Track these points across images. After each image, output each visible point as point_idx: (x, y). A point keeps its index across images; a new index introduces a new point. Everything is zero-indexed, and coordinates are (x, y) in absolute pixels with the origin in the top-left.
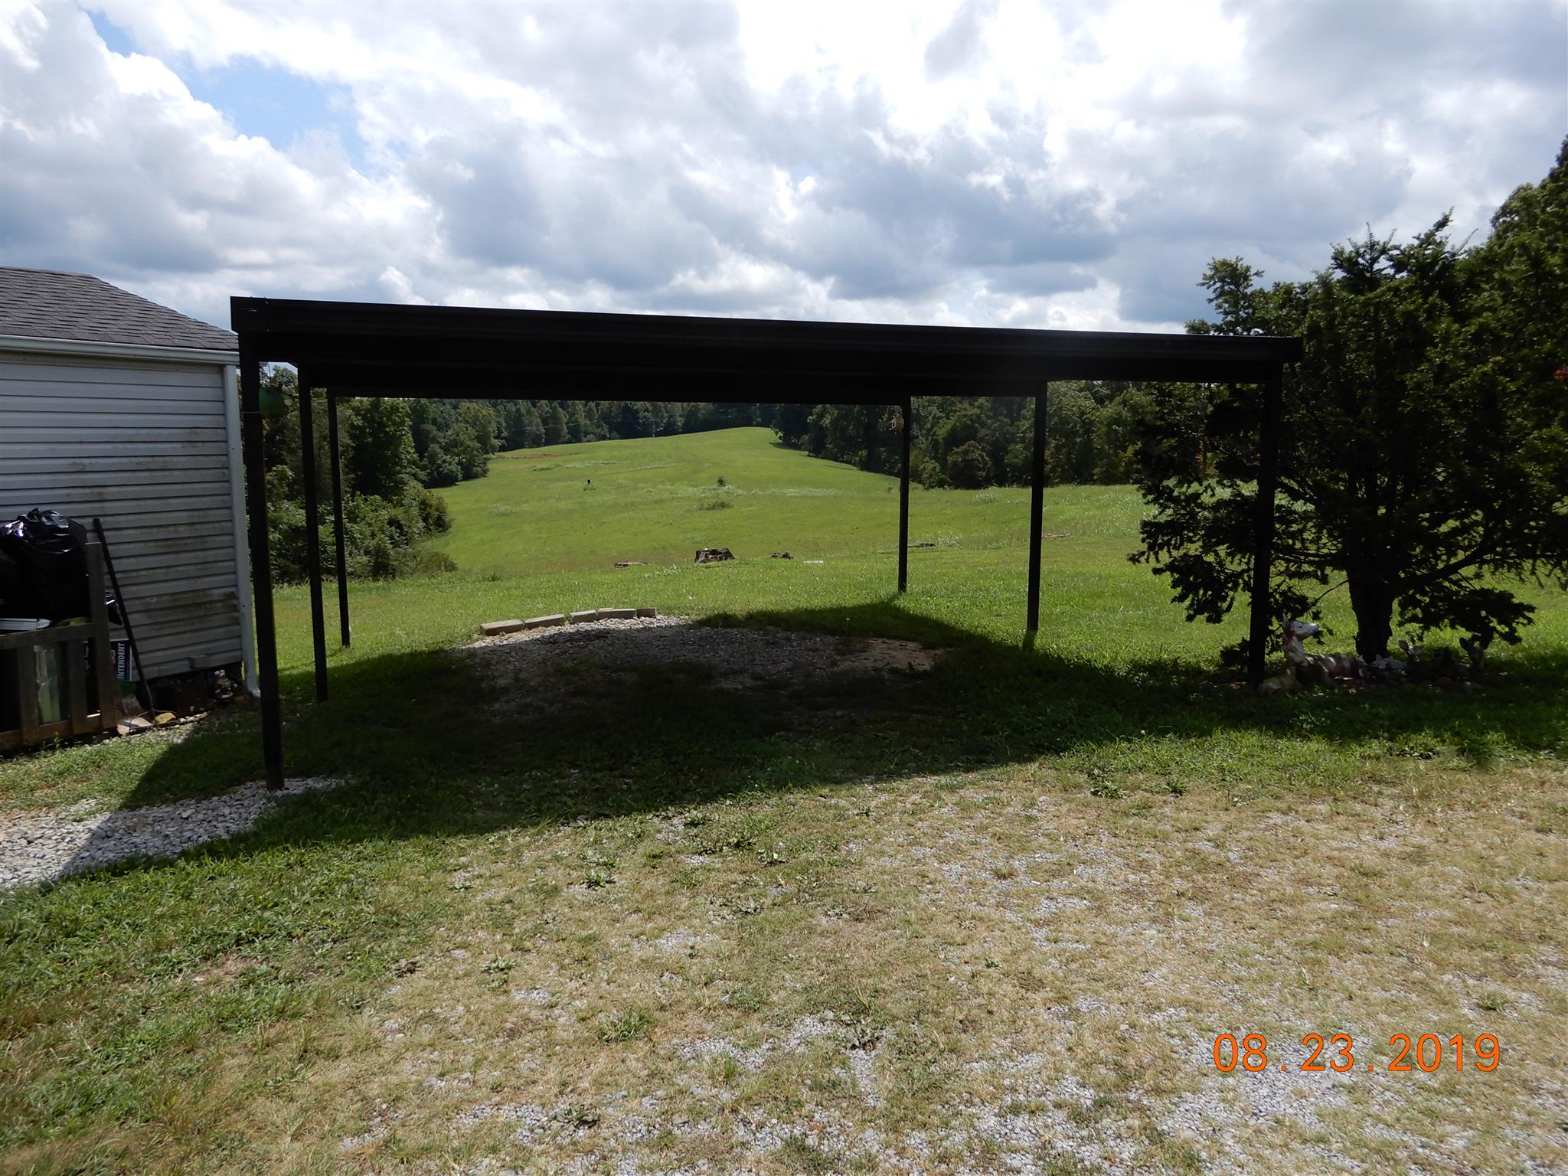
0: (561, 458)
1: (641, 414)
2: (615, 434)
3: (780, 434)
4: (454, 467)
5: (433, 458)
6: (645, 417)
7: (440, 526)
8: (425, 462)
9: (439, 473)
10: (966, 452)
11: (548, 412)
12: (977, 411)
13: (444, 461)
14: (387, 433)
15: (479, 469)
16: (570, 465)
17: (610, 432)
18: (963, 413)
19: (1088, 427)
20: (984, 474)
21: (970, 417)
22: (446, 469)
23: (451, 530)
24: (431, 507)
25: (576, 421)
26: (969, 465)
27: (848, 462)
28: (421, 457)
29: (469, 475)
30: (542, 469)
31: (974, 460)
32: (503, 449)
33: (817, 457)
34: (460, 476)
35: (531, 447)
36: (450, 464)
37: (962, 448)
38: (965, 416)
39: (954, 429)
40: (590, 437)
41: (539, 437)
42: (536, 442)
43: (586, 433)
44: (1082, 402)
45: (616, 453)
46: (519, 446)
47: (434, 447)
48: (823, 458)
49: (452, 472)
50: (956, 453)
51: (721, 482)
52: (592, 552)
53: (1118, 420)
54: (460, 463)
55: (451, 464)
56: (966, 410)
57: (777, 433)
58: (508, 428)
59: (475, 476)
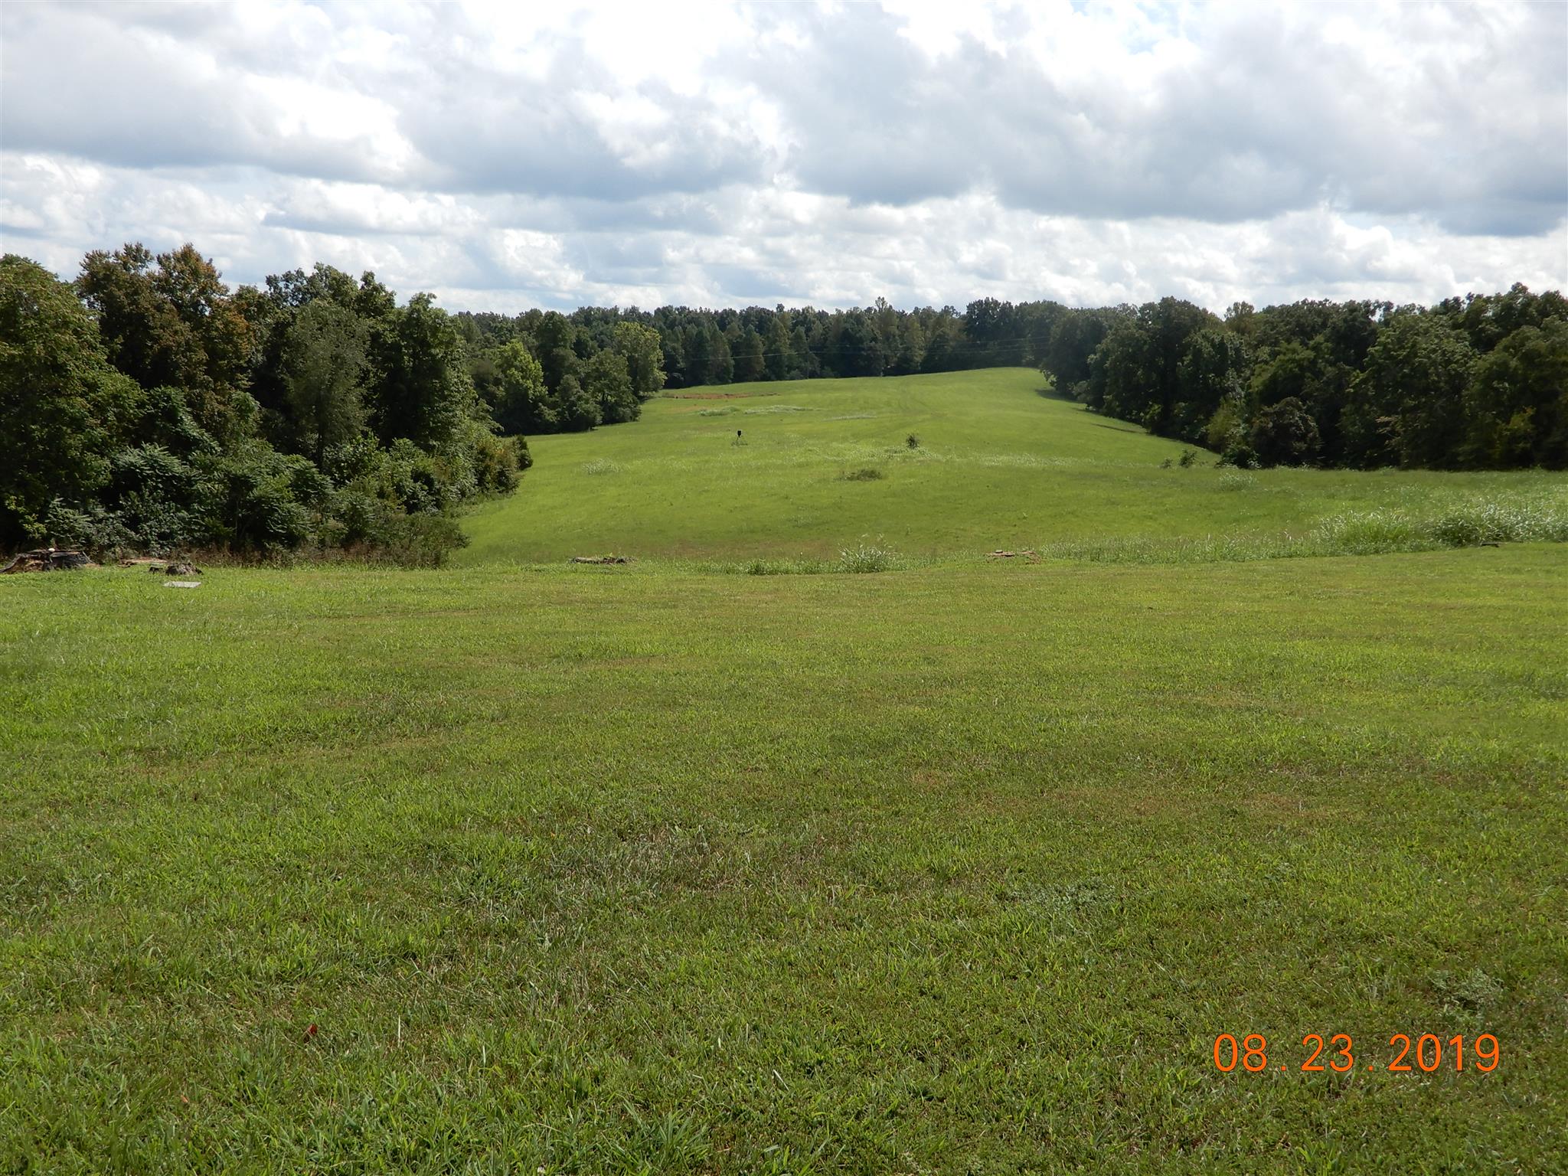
0: (741, 400)
1: (865, 345)
2: (828, 369)
3: (1053, 378)
4: (591, 406)
5: (566, 391)
6: (870, 348)
7: (501, 483)
8: (556, 397)
9: (572, 413)
10: (1280, 414)
11: (741, 336)
12: (1311, 354)
13: (580, 398)
14: (433, 356)
15: (627, 410)
16: (750, 410)
17: (822, 368)
18: (1289, 356)
19: (1457, 383)
20: (1304, 446)
21: (1299, 364)
22: (582, 407)
23: (518, 490)
24: (492, 457)
25: (777, 350)
26: (1283, 431)
27: (1137, 421)
28: (551, 392)
29: (612, 416)
30: (712, 414)
31: (1292, 425)
32: (672, 384)
33: (1097, 412)
34: (599, 419)
35: (713, 384)
36: (587, 402)
37: (1276, 407)
38: (1293, 361)
39: (1273, 379)
40: (793, 373)
41: (726, 370)
42: (721, 378)
43: (790, 368)
44: (1450, 345)
45: (819, 396)
46: (697, 381)
47: (570, 379)
48: (1106, 415)
49: (588, 412)
50: (1265, 415)
51: (912, 442)
52: (660, 531)
53: (1501, 372)
54: (603, 403)
55: (590, 405)
56: (1294, 351)
57: (1047, 377)
58: (686, 357)
59: (622, 420)
